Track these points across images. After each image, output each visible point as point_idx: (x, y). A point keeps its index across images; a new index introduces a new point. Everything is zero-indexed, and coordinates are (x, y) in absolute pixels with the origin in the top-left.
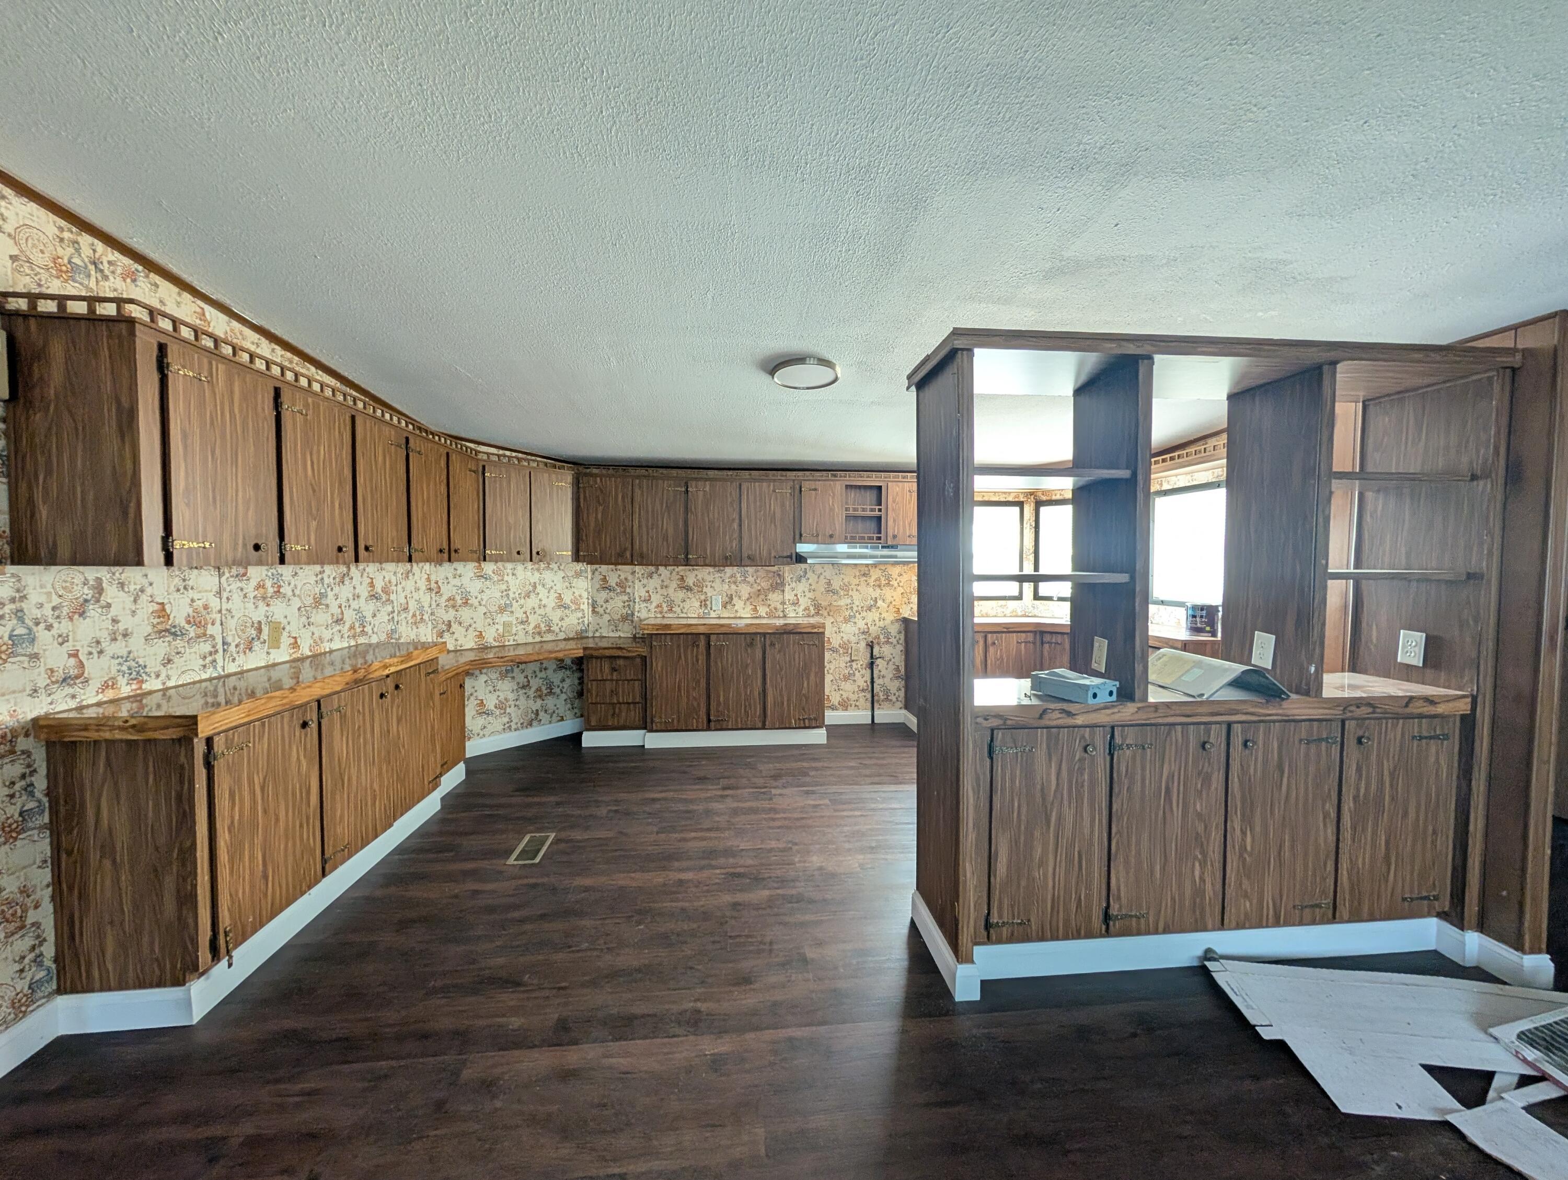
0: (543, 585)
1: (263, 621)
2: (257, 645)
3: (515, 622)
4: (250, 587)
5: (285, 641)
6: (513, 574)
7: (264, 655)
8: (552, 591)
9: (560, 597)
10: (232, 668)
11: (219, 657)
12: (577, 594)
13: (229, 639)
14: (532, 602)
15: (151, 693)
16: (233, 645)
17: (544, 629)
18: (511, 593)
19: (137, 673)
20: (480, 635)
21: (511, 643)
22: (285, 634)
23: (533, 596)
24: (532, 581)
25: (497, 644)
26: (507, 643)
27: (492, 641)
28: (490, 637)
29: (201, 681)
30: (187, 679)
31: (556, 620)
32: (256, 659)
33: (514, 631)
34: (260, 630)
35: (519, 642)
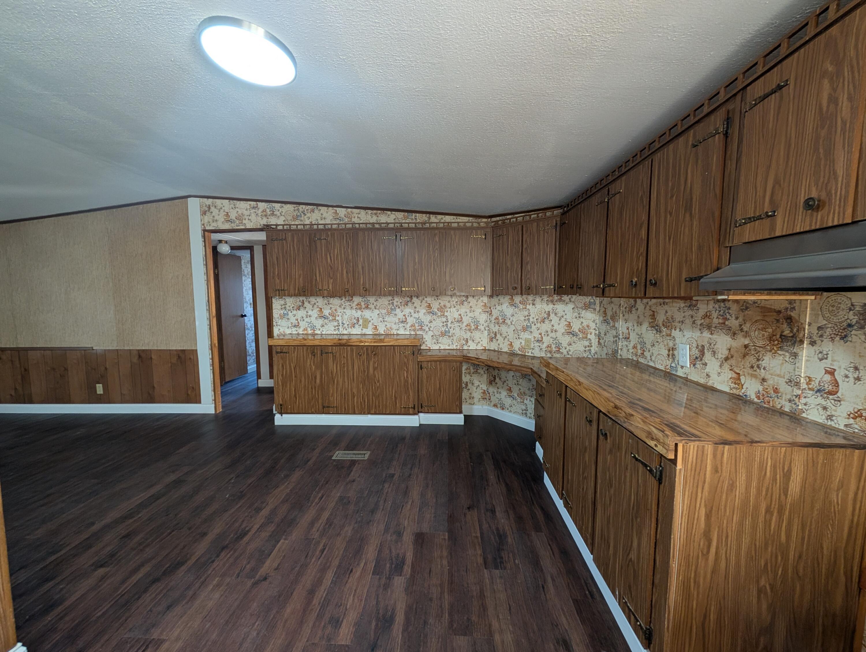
0: (556, 314)
1: (360, 317)
2: (357, 326)
3: (533, 340)
4: (354, 305)
5: (370, 326)
6: (533, 304)
7: (360, 330)
8: (563, 319)
9: (569, 325)
10: (345, 332)
11: (340, 327)
12: (585, 324)
13: (344, 322)
14: (545, 327)
15: (317, 334)
16: (346, 324)
17: (554, 349)
18: (531, 318)
19: (313, 328)
20: (511, 345)
21: (530, 354)
22: (370, 324)
23: (547, 321)
24: (547, 310)
25: (520, 353)
26: (527, 354)
27: (517, 350)
28: (516, 347)
29: (334, 334)
30: (329, 332)
31: (565, 344)
32: (357, 331)
33: (532, 347)
34: (358, 320)
35: (535, 355)
